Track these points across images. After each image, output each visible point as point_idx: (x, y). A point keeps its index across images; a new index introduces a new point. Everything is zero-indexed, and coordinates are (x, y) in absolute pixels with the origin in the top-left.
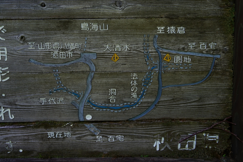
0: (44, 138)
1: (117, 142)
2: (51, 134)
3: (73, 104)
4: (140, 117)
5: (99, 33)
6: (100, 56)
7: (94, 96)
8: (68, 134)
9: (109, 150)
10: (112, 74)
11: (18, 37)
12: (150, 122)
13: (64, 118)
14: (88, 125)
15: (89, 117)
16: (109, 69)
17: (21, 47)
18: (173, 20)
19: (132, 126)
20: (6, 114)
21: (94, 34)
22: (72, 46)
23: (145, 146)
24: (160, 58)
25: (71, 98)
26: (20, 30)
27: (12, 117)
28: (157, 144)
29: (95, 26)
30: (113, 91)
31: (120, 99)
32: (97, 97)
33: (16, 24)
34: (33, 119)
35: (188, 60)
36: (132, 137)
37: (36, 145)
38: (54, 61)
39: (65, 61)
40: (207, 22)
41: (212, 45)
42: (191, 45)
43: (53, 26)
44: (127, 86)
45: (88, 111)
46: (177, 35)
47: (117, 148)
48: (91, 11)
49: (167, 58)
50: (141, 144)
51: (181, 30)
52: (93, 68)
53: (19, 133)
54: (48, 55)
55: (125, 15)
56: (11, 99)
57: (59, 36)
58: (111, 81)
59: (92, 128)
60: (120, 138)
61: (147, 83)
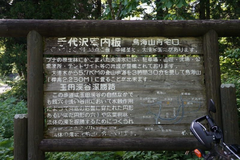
0: (144, 130)
1: (169, 132)
2: (146, 129)
3: (154, 118)
4: (177, 123)
5: (163, 95)
6: (163, 102)
7: (161, 115)
8: (152, 129)
9: (166, 135)
10: (167, 108)
11: (137, 96)
12: (180, 124)
13: (150, 123)
14: (159, 126)
15: (159, 123)
16: (166, 106)
17: (138, 99)
18: (186, 91)
19: (174, 126)
20: (131, 122)
21: (161, 95)
22: (154, 99)
23: (179, 134)
24: (183, 103)
25: (153, 116)
26: (137, 93)
27: (133, 123)
28: (183, 133)
29: (161, 93)
30: (167, 114)
31: (170, 116)
32: (162, 116)
33: (136, 92)
34: (140, 123)
35: (192, 103)
36: (174, 130)
37: (141, 133)
38: (148, 103)
39: (152, 104)
40: (197, 91)
41: (199, 99)
42: (193, 99)
43: (148, 92)
44: (172, 112)
45: (159, 121)
46: (188, 95)
47: (169, 134)
48: (160, 88)
49: (185, 103)
50: (177, 133)
51: (189, 94)
52: (161, 106)
53: (135, 128)
54: (146, 101)
55: (171, 89)
56: (133, 116)
57: (150, 95)
58: (167, 110)
59: (160, 127)
60: (170, 130)
61: (179, 111)
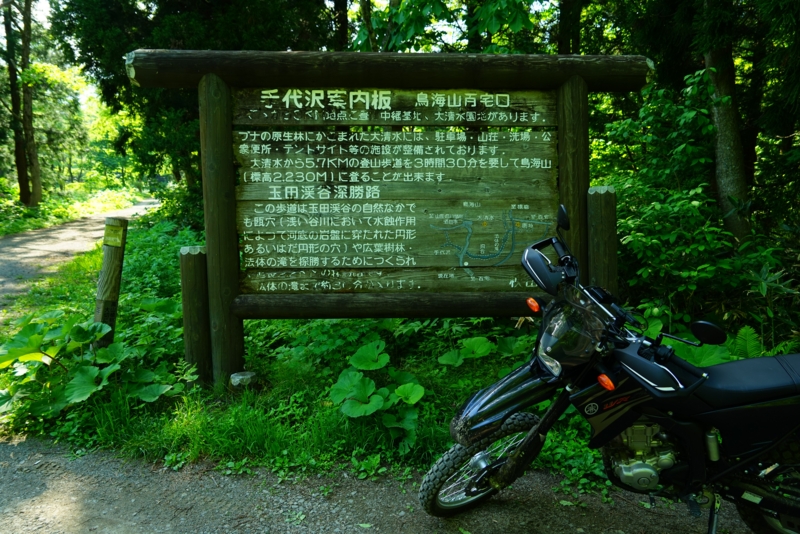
0: (435, 278)
1: (485, 281)
2: (440, 275)
3: (456, 255)
4: (500, 264)
5: (474, 208)
6: (475, 223)
7: (470, 249)
8: (452, 275)
9: (479, 287)
10: (483, 235)
11: (423, 211)
12: (507, 267)
13: (449, 265)
14: (465, 269)
15: (466, 264)
16: (481, 232)
17: (424, 216)
18: (521, 200)
19: (495, 270)
20: (411, 262)
21: (471, 208)
22: (457, 216)
23: (504, 284)
24: (513, 224)
25: (455, 250)
26: (424, 206)
27: (414, 264)
28: (512, 283)
29: (472, 204)
30: (483, 246)
31: (487, 251)
32: (473, 250)
33: (422, 202)
34: (428, 265)
35: (531, 226)
36: (495, 277)
37: (430, 283)
38: (445, 226)
39: (452, 226)
40: (543, 202)
41: (546, 217)
42: (533, 216)
43: (446, 203)
44: (492, 243)
45: (465, 260)
46: (524, 210)
47: (484, 286)
48: (469, 195)
49: (517, 225)
50: (501, 282)
51: (526, 207)
52: (470, 231)
53: (419, 275)
54: (441, 222)
55: (491, 197)
56: (415, 251)
57: (449, 210)
58: (482, 239)
59: (468, 271)
60: (487, 278)
61: (505, 240)
